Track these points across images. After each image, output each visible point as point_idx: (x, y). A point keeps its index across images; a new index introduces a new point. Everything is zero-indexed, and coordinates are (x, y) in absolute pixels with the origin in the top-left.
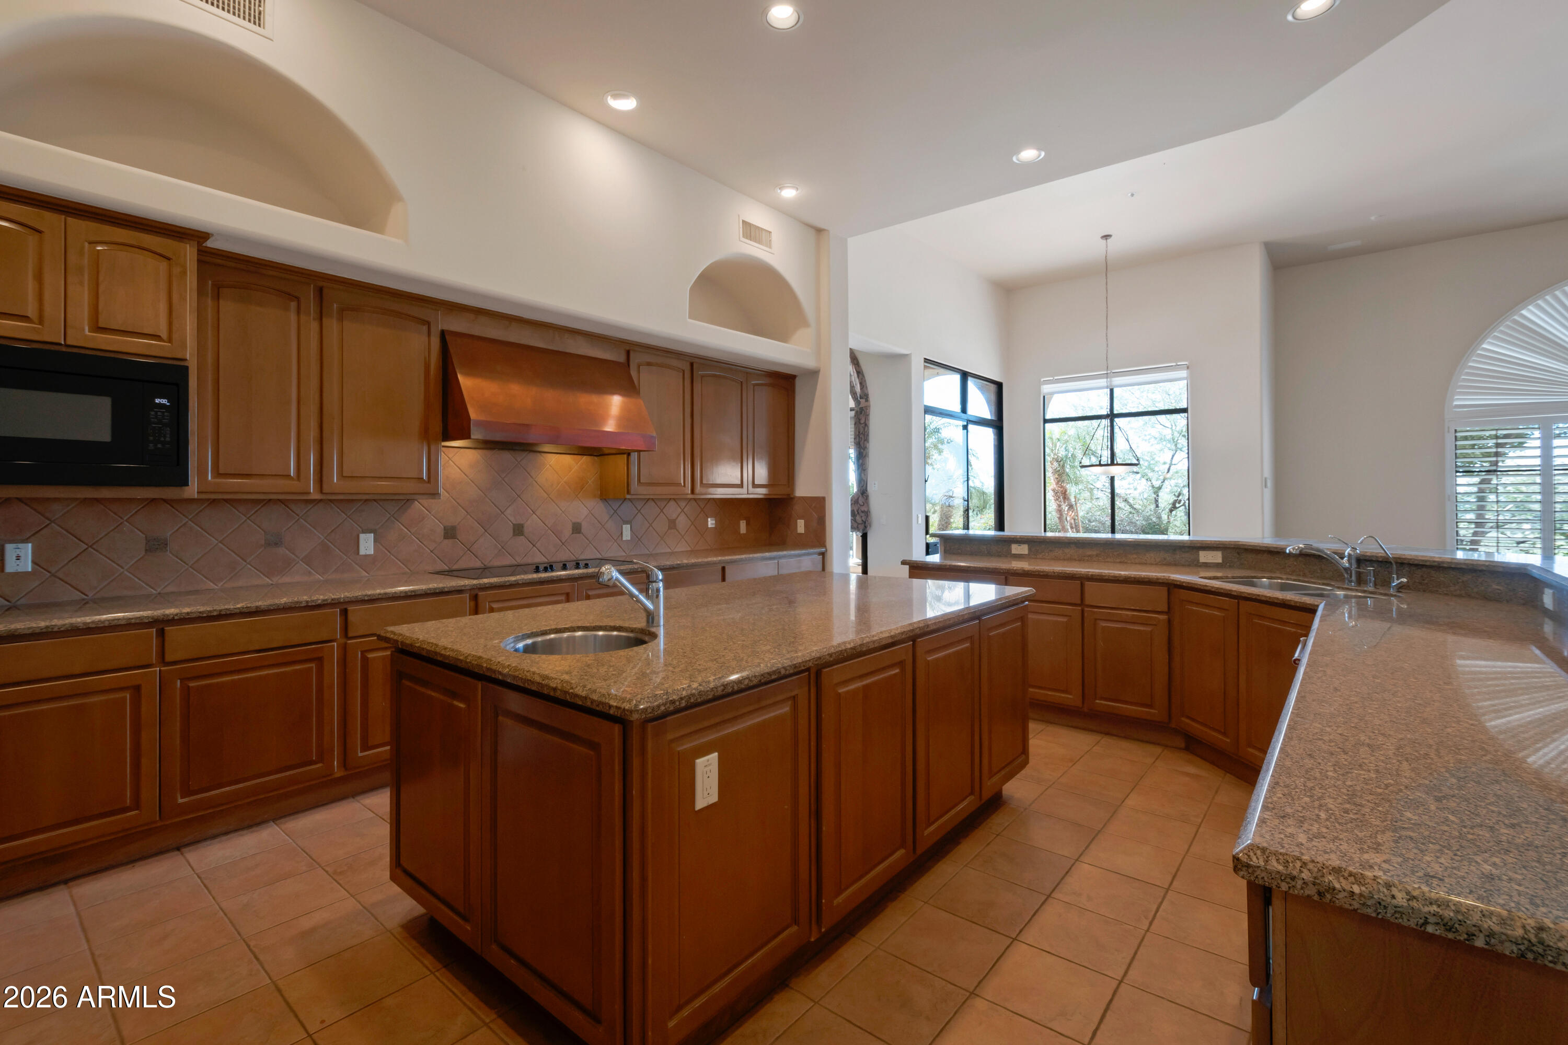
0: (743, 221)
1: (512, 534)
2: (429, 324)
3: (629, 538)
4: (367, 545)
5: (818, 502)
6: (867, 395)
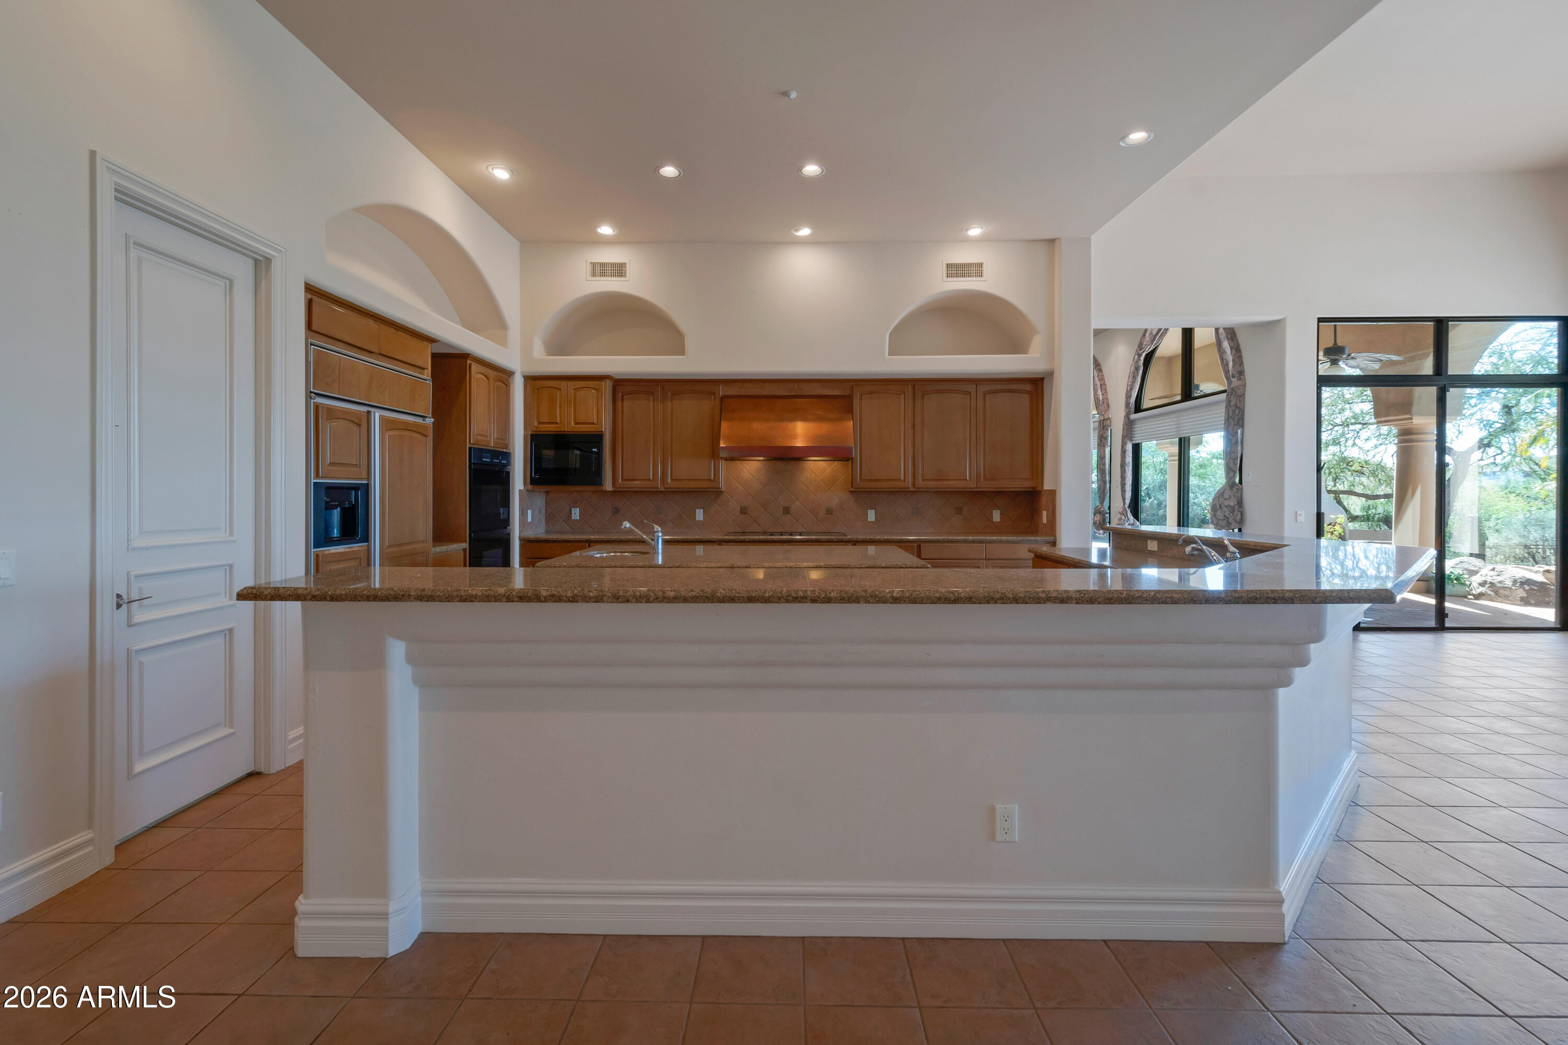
0: (946, 265)
1: (782, 513)
2: (714, 394)
3: (874, 520)
4: (700, 515)
5: (1053, 494)
6: (1241, 373)
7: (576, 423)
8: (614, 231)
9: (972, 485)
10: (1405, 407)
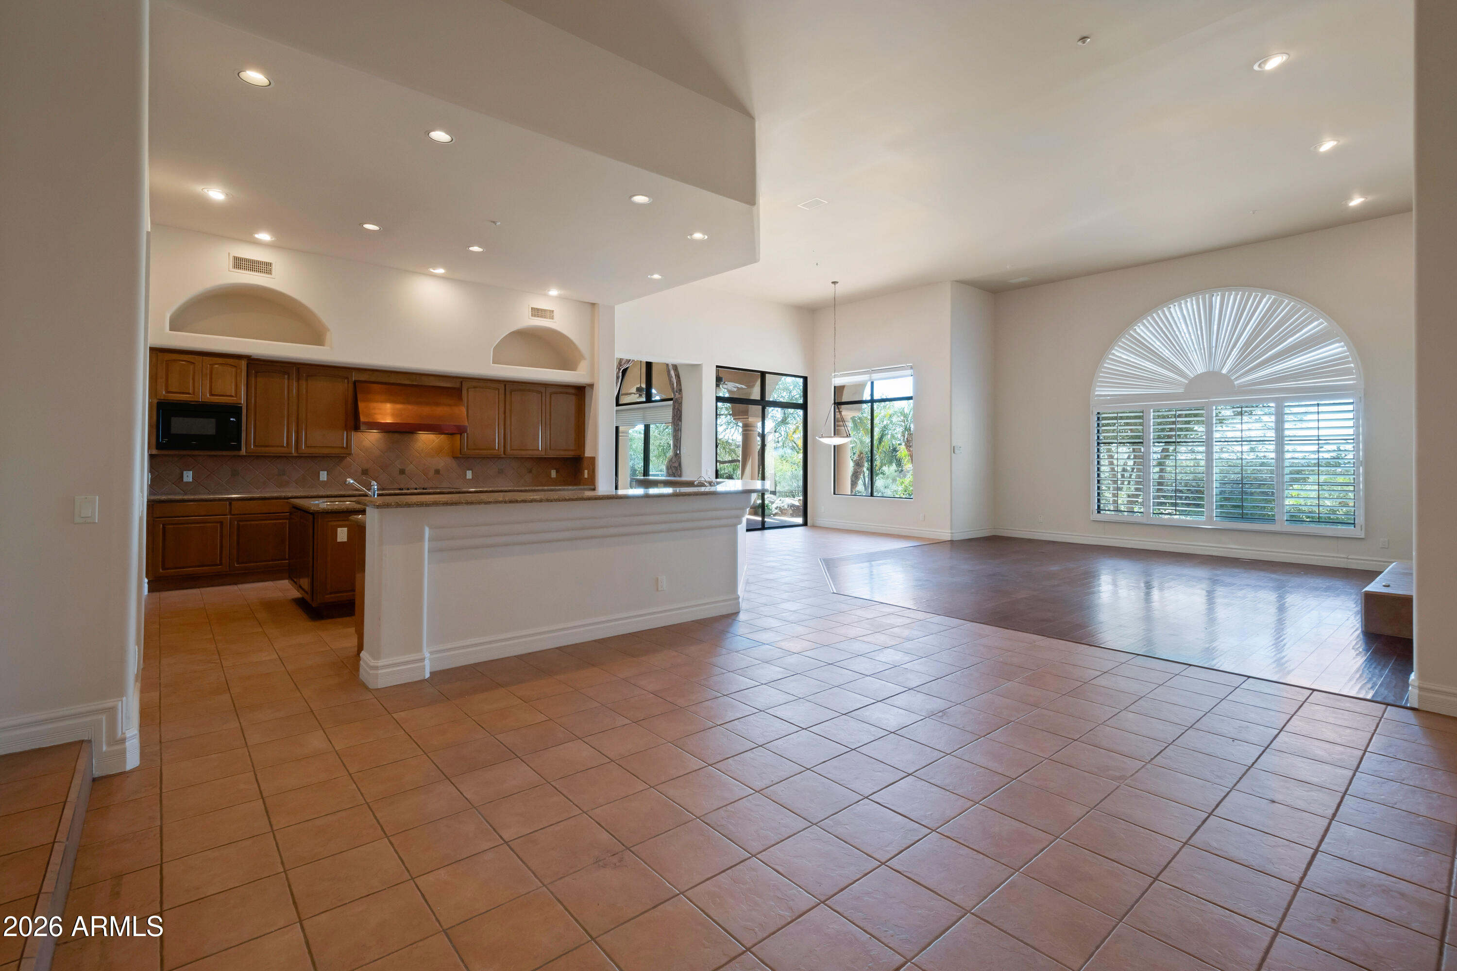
0: (532, 308)
1: (399, 473)
2: (348, 378)
3: (471, 477)
4: (323, 476)
5: (593, 460)
6: (680, 390)
7: (211, 395)
8: (272, 238)
9: (543, 454)
10: (746, 413)
